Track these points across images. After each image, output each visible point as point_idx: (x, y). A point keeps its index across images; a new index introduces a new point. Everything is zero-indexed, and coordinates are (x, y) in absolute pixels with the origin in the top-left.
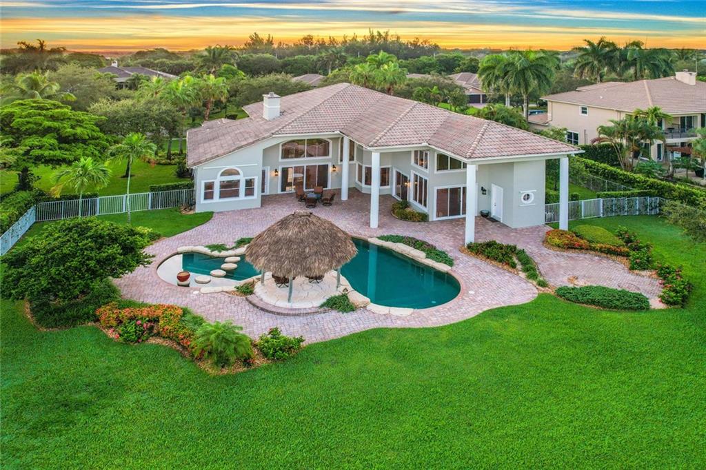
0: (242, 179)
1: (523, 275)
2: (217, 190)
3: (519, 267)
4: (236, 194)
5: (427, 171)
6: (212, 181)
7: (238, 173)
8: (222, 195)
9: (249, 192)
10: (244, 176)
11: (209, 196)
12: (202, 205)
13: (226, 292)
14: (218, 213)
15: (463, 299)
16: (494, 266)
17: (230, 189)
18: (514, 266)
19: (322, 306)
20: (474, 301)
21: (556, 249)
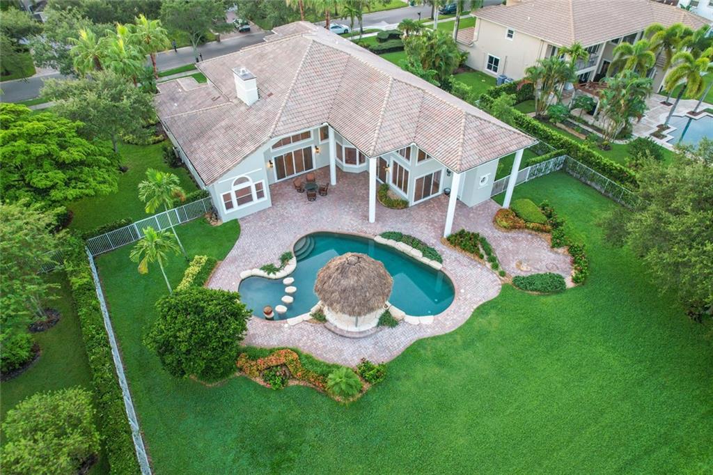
0: (251, 184)
1: (489, 265)
2: (234, 200)
3: (485, 257)
4: (250, 199)
5: (409, 163)
6: (228, 192)
7: (248, 180)
8: (241, 202)
9: (260, 195)
10: (254, 182)
11: (229, 206)
12: (226, 215)
13: (307, 321)
14: (241, 219)
15: (459, 299)
16: (469, 258)
17: (244, 197)
18: (482, 257)
19: (378, 326)
20: (465, 299)
21: (503, 230)
